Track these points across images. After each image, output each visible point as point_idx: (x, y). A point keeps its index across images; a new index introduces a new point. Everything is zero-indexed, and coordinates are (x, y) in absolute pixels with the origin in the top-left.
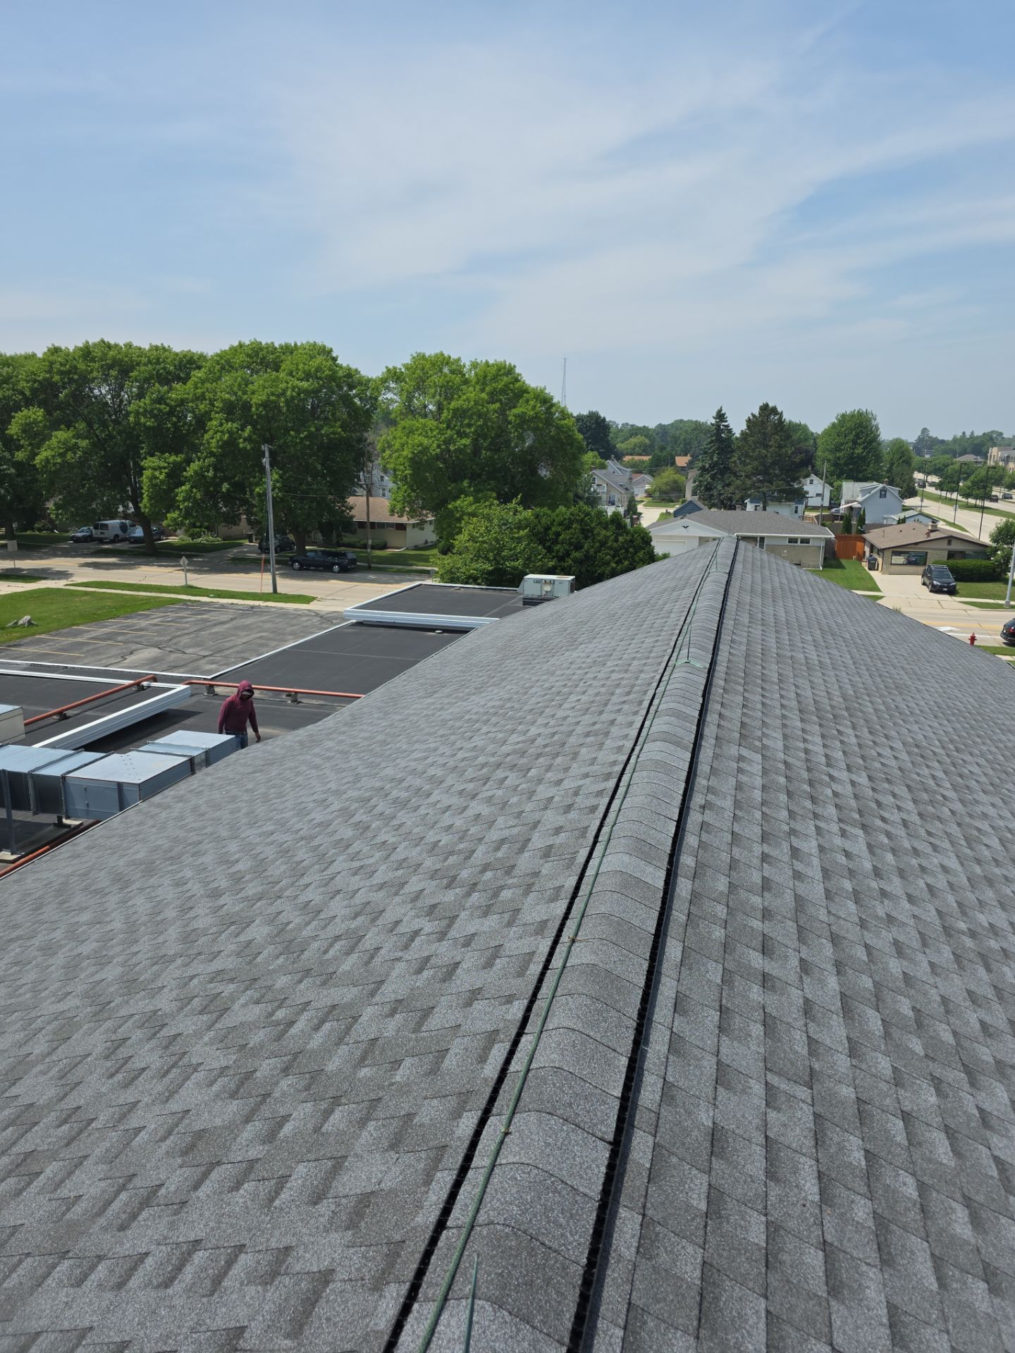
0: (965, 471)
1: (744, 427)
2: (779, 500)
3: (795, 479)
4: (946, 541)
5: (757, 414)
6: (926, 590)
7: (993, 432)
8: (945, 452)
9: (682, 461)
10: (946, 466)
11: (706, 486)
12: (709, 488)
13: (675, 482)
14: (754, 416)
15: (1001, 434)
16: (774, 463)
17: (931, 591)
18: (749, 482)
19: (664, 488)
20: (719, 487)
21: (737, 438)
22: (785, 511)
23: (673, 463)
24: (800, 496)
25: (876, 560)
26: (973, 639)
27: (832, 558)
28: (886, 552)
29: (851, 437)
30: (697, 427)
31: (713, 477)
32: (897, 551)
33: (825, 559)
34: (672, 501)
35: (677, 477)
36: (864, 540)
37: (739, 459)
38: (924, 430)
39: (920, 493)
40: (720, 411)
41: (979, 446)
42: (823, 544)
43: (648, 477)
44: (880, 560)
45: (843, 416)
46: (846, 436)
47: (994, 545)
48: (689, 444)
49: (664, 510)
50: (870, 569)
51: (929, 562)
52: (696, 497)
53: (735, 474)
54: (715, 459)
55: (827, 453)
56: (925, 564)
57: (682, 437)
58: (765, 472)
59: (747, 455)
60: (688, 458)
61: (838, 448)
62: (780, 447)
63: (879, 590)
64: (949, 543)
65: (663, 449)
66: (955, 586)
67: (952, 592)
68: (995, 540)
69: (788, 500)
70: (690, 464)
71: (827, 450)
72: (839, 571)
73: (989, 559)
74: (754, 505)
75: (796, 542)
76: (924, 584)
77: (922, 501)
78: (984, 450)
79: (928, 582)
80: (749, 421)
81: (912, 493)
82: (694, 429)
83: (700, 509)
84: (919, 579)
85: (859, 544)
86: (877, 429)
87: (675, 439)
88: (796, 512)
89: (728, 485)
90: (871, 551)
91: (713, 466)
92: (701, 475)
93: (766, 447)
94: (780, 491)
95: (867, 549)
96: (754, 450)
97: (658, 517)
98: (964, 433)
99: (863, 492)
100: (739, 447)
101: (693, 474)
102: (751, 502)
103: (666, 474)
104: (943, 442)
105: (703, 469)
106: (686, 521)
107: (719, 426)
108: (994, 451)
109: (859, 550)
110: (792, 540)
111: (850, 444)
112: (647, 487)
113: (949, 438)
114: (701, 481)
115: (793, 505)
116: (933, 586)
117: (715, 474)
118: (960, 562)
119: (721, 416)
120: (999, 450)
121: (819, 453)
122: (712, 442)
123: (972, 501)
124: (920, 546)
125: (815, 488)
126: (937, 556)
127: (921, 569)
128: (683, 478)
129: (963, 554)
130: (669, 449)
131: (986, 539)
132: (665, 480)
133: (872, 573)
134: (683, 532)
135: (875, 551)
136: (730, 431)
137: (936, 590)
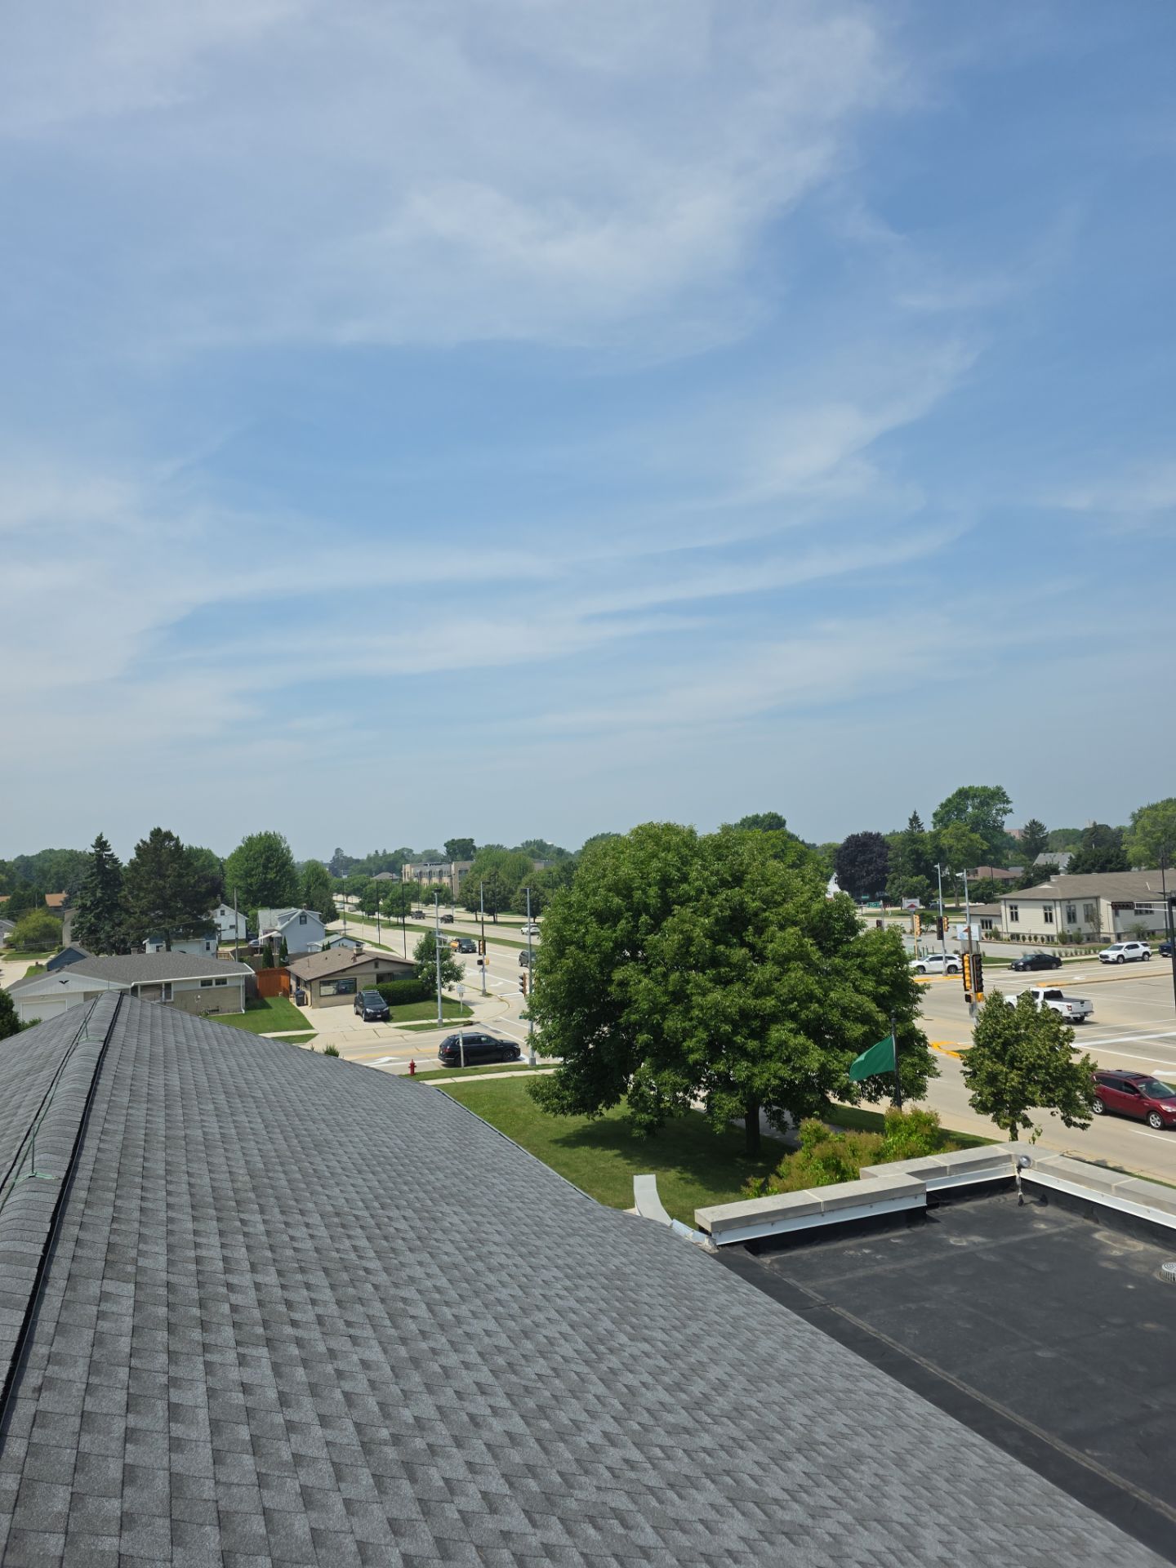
0: (383, 890)
1: (133, 855)
2: (186, 937)
3: (203, 911)
4: (373, 964)
5: (148, 841)
6: (360, 1019)
7: (403, 849)
8: (362, 871)
9: (54, 900)
10: (365, 885)
11: (89, 928)
12: (93, 931)
13: (47, 926)
14: (144, 842)
15: (411, 851)
16: (174, 895)
17: (365, 1020)
18: (145, 919)
19: (31, 934)
20: (107, 928)
21: (125, 869)
22: (194, 949)
23: (42, 903)
24: (211, 930)
25: (303, 993)
26: (413, 1066)
27: (255, 997)
28: (313, 984)
29: (262, 861)
30: (73, 857)
31: (97, 917)
32: (325, 980)
33: (247, 1000)
34: (45, 951)
35: (49, 919)
36: (289, 973)
37: (130, 893)
38: (338, 850)
39: (341, 915)
40: (101, 837)
41: (393, 862)
42: (242, 983)
43: (8, 923)
44: (308, 993)
45: (250, 839)
46: (255, 860)
47: (419, 962)
48: (63, 878)
49: (33, 963)
50: (299, 1005)
51: (359, 988)
52: (77, 944)
53: (127, 911)
54: (99, 894)
55: (237, 880)
56: (355, 992)
57: (53, 871)
58: (165, 906)
59: (140, 888)
60: (63, 895)
61: (248, 874)
62: (180, 876)
63: (310, 1027)
64: (376, 966)
65: (26, 886)
66: (388, 1011)
67: (386, 1018)
68: (419, 957)
69: (198, 936)
70: (67, 904)
71: (236, 876)
72: (264, 1012)
73: (417, 977)
74: (155, 945)
75: (211, 984)
76: (357, 1013)
77: (345, 923)
78: (398, 867)
79: (361, 1011)
80: (138, 848)
81: (333, 915)
82: (70, 860)
83: (83, 957)
84: (351, 1008)
85: (284, 978)
86: (289, 852)
87: (44, 874)
88: (208, 948)
89: (120, 924)
90: (298, 984)
91: (96, 903)
92: (81, 916)
93: (163, 876)
94: (186, 927)
95: (293, 983)
96: (148, 882)
97: (25, 972)
98: (377, 852)
99: (282, 919)
100: (128, 879)
101: (70, 914)
102: (151, 942)
103: (34, 917)
104: (358, 861)
105: (83, 907)
106: (64, 974)
107: (101, 856)
108: (407, 868)
109: (284, 984)
110: (206, 983)
111: (261, 869)
112: (7, 935)
113: (363, 857)
114: (81, 923)
115: (204, 941)
116: (366, 1014)
117: (101, 912)
118: (390, 985)
119: (101, 844)
120: (411, 867)
121: (228, 880)
122: (93, 874)
123: (393, 919)
124: (348, 972)
125: (227, 919)
126: (366, 981)
127: (352, 997)
128: (58, 921)
129: (390, 976)
130: (35, 885)
131: (411, 958)
132: (31, 925)
133: (302, 1009)
134: (62, 989)
135: (302, 983)
136: (115, 861)
137: (370, 1018)
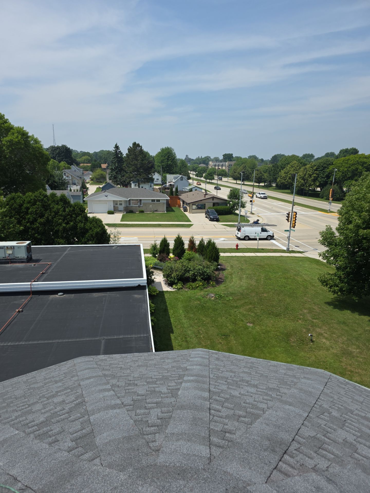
0: (203, 170)
1: (127, 152)
2: (144, 182)
3: (150, 173)
4: (212, 199)
5: (132, 147)
6: (207, 220)
7: (208, 156)
8: (195, 163)
9: (104, 166)
10: (197, 168)
11: (114, 177)
12: (115, 178)
13: (102, 174)
14: (130, 147)
15: (210, 157)
16: (141, 167)
17: (210, 220)
18: (131, 175)
19: (97, 177)
20: (120, 177)
21: (125, 157)
22: (146, 186)
23: (100, 167)
24: (152, 180)
25: (186, 208)
26: (237, 246)
27: (169, 207)
28: (190, 204)
29: (166, 157)
30: (109, 152)
31: (116, 173)
32: (193, 203)
33: (167, 207)
34: (101, 182)
35: (102, 172)
36: (179, 199)
37: (127, 165)
38: (187, 155)
39: (192, 178)
40: (116, 145)
41: (205, 161)
42: (165, 202)
43: (91, 172)
44: (188, 208)
45: (163, 149)
46: (165, 157)
47: (229, 200)
48: (106, 159)
49: (98, 186)
50: (184, 211)
51: (207, 207)
52: (111, 181)
53: (125, 171)
54: (117, 165)
55: (159, 163)
56: (205, 208)
57: (103, 157)
58: (138, 171)
59: (130, 164)
60: (106, 165)
61: (162, 162)
62: (142, 160)
63: (190, 221)
64: (213, 200)
65: (95, 161)
66: (218, 218)
67: (217, 220)
68: (229, 198)
69: (149, 182)
70: (108, 167)
71: (158, 162)
72: (173, 213)
73: (227, 205)
74: (134, 184)
75: (155, 201)
76: (206, 217)
77: (193, 181)
78: (207, 162)
79: (208, 217)
80: (129, 149)
81: (189, 178)
82: (108, 154)
83: (114, 187)
84: (204, 215)
85: (178, 200)
86: (175, 154)
87: (101, 157)
88: (151, 187)
89: (123, 176)
90: (183, 203)
91: (116, 168)
92: (111, 172)
93: (137, 160)
94: (144, 179)
95: (181, 203)
96: (132, 162)
97: (95, 189)
98: (199, 157)
99: (175, 178)
100: (126, 160)
101: (108, 171)
102: (133, 183)
103: (98, 171)
104: (193, 160)
105: (112, 169)
106: (106, 193)
107: (117, 151)
108: (210, 163)
109: (178, 203)
110: (153, 201)
111: (166, 160)
112: (90, 176)
113: (194, 158)
114: (112, 175)
115: (150, 184)
116: (210, 218)
117: (117, 171)
118: (219, 207)
119: (117, 147)
120: (212, 162)
121: (156, 163)
122: (114, 158)
124: (202, 201)
125: (157, 177)
126: (209, 205)
127: (204, 211)
128: (105, 173)
129: (218, 204)
130: (98, 161)
131: (226, 198)
132: (97, 174)
133: (185, 213)
134: (105, 198)
135: (185, 203)
136: (121, 153)
137: (212, 220)
